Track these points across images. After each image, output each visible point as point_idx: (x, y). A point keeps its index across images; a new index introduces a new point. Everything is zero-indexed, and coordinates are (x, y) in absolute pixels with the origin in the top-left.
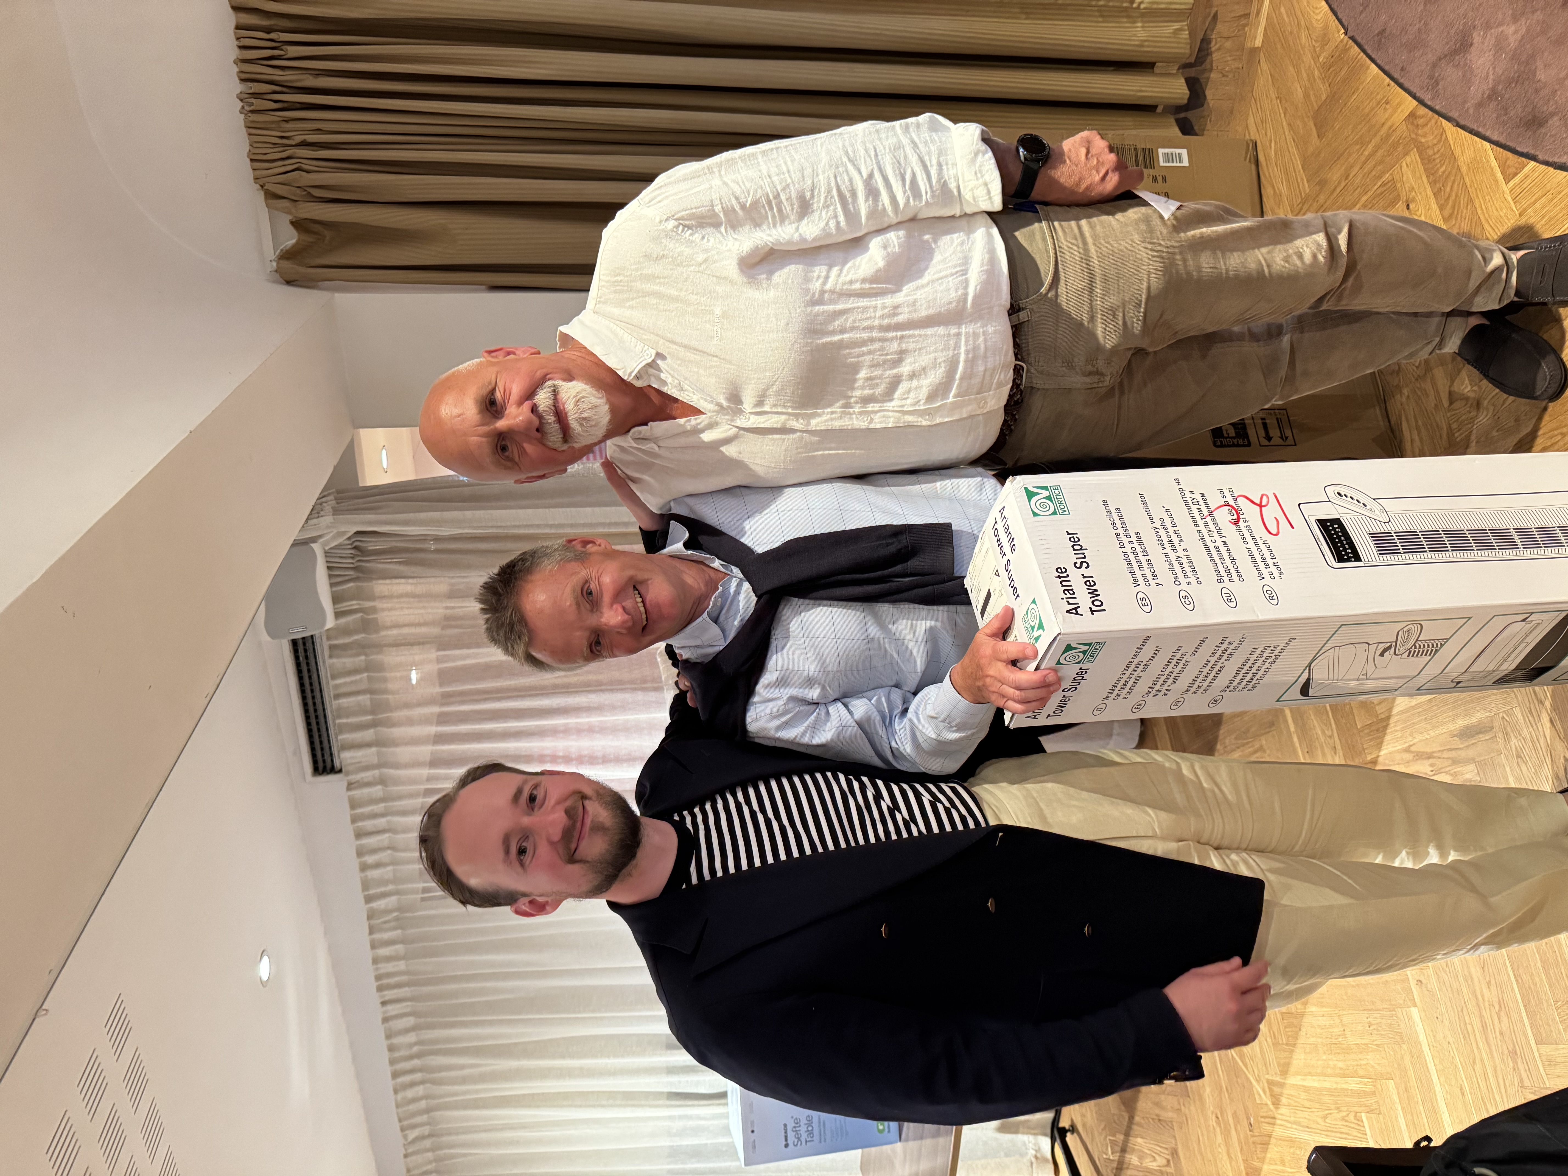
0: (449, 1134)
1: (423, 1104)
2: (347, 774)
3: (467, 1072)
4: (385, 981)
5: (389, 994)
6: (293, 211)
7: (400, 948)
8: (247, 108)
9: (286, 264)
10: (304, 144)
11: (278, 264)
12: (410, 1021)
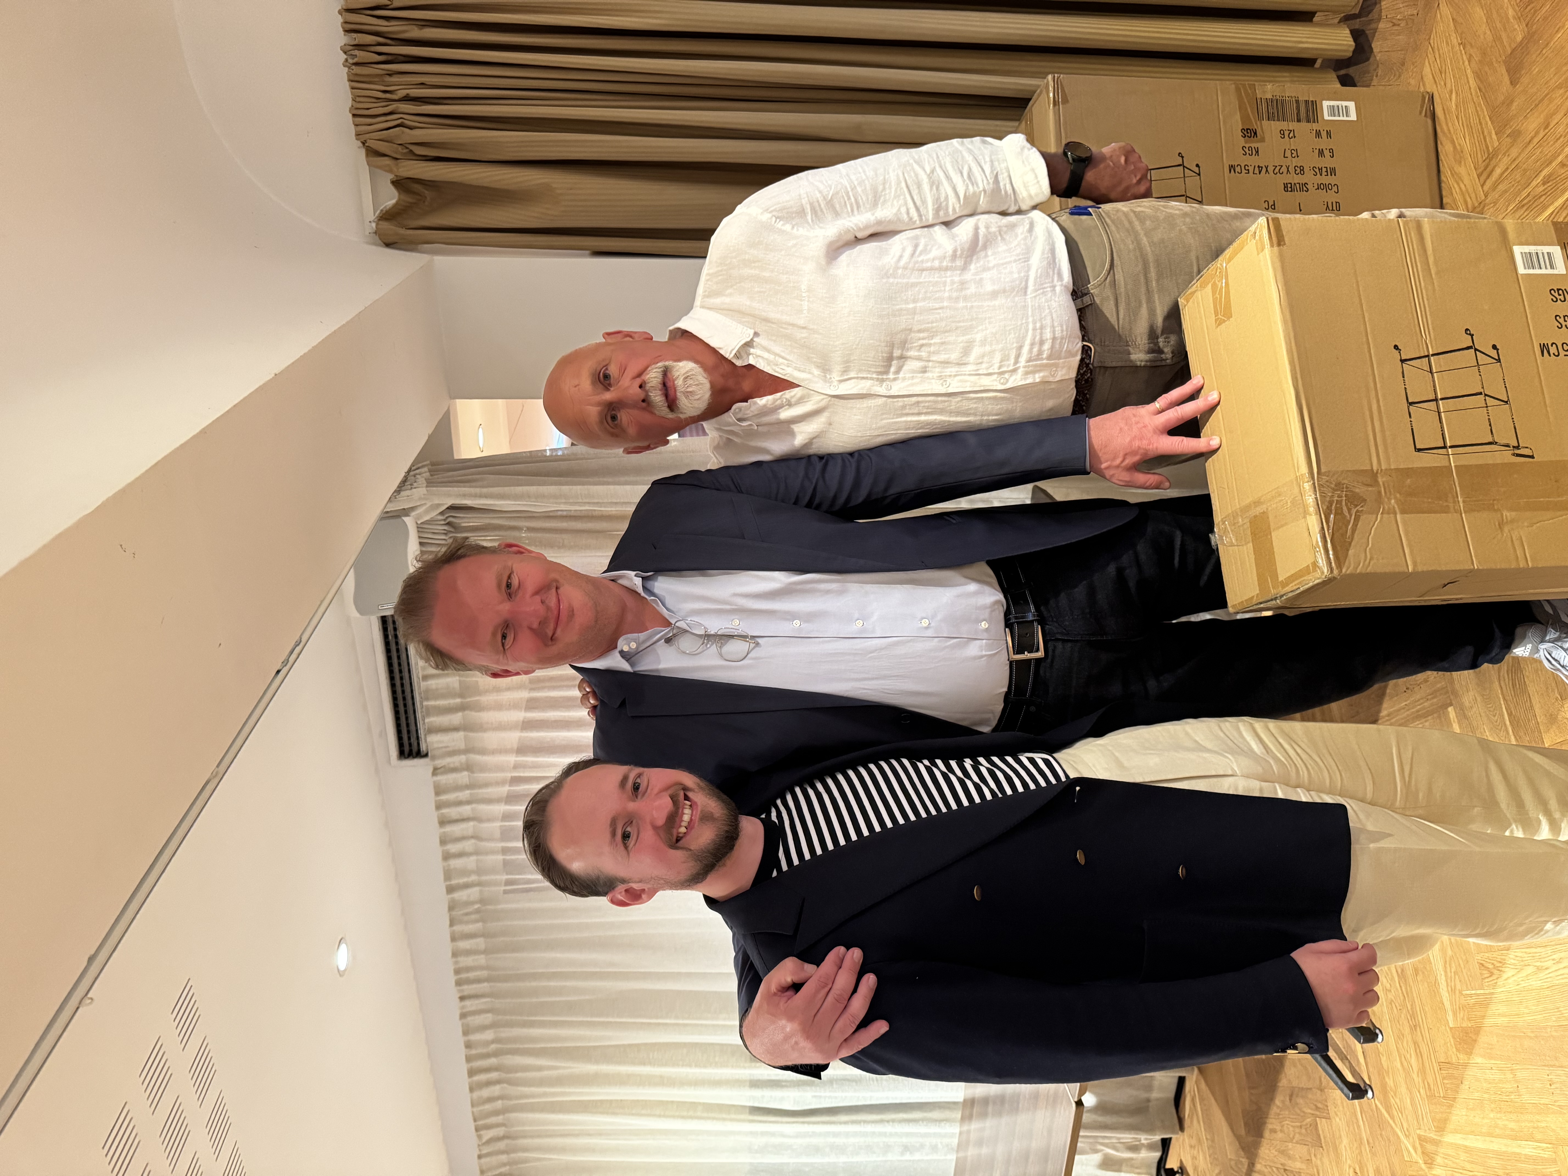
0: (525, 1137)
1: (499, 1104)
2: (434, 758)
3: (545, 1073)
4: (464, 976)
5: (468, 989)
6: (395, 169)
7: (480, 943)
8: (351, 61)
9: (385, 225)
10: (407, 99)
11: (377, 224)
12: (488, 1018)
